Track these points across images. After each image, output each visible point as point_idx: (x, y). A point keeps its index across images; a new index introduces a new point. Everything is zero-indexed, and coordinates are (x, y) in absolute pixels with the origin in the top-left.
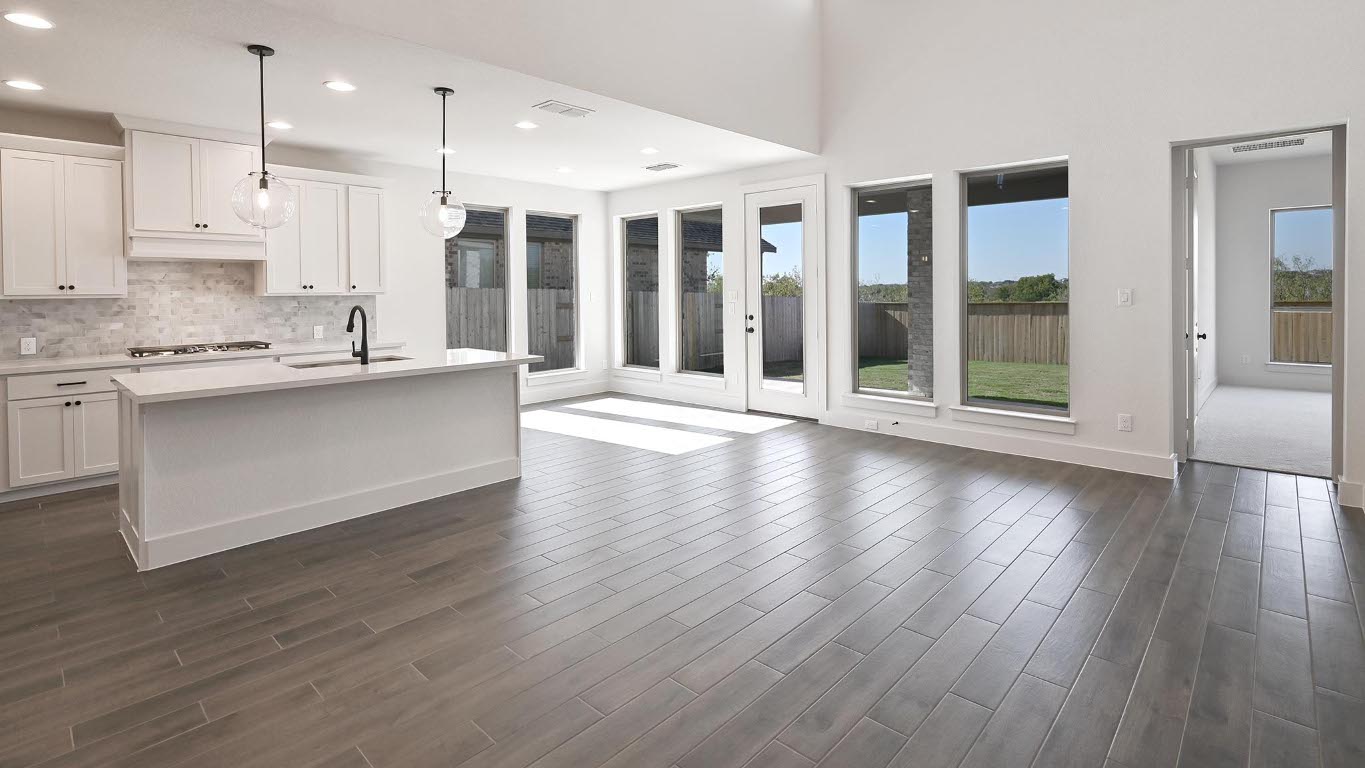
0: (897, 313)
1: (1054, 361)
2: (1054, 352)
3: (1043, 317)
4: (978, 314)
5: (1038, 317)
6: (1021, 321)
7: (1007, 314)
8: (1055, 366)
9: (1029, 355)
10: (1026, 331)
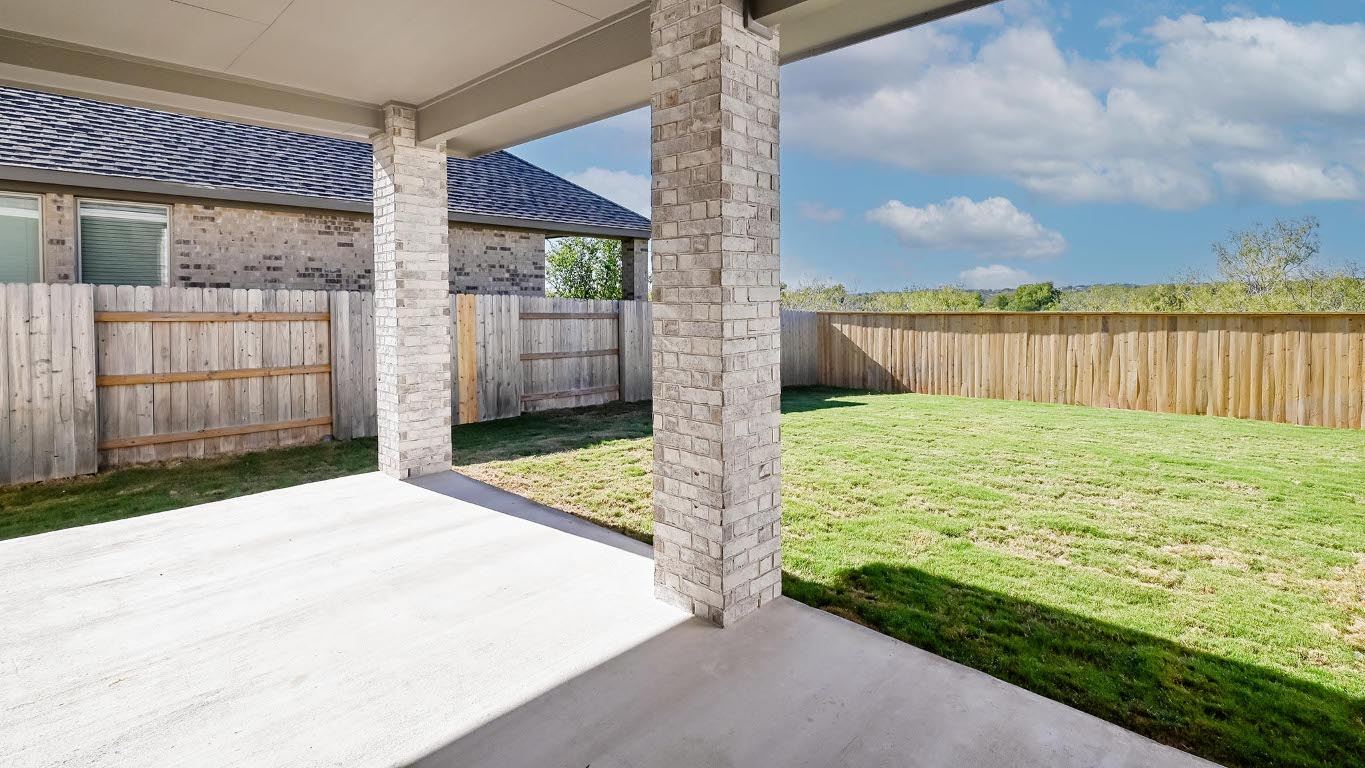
0: (846, 328)
1: (1061, 398)
2: (1061, 384)
3: (1045, 337)
4: (955, 332)
5: (1038, 337)
6: (1014, 341)
7: (994, 332)
8: (1064, 407)
9: (1025, 390)
10: (1021, 353)
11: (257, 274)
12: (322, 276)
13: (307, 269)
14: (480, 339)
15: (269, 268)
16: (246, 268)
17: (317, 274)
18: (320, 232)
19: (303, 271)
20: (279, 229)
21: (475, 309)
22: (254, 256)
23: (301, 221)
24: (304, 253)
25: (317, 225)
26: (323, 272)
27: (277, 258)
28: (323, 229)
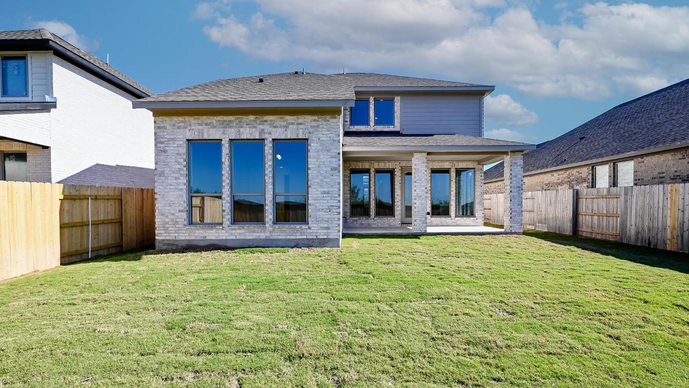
11: (656, 180)
12: (680, 178)
13: (674, 176)
14: (681, 207)
15: (660, 177)
16: (653, 178)
17: (679, 177)
18: (680, 159)
19: (672, 177)
20: (664, 161)
21: (679, 191)
22: (655, 174)
23: (672, 155)
24: (673, 169)
25: (679, 156)
26: (681, 177)
27: (663, 173)
28: (681, 157)
